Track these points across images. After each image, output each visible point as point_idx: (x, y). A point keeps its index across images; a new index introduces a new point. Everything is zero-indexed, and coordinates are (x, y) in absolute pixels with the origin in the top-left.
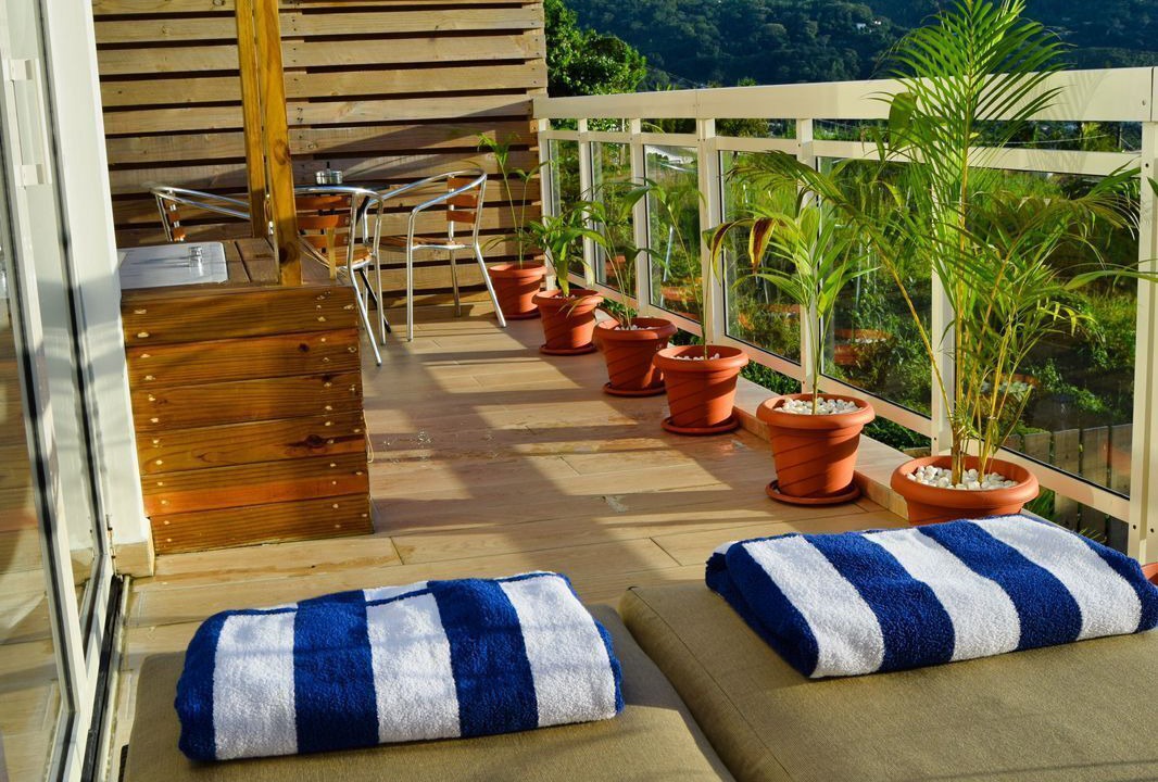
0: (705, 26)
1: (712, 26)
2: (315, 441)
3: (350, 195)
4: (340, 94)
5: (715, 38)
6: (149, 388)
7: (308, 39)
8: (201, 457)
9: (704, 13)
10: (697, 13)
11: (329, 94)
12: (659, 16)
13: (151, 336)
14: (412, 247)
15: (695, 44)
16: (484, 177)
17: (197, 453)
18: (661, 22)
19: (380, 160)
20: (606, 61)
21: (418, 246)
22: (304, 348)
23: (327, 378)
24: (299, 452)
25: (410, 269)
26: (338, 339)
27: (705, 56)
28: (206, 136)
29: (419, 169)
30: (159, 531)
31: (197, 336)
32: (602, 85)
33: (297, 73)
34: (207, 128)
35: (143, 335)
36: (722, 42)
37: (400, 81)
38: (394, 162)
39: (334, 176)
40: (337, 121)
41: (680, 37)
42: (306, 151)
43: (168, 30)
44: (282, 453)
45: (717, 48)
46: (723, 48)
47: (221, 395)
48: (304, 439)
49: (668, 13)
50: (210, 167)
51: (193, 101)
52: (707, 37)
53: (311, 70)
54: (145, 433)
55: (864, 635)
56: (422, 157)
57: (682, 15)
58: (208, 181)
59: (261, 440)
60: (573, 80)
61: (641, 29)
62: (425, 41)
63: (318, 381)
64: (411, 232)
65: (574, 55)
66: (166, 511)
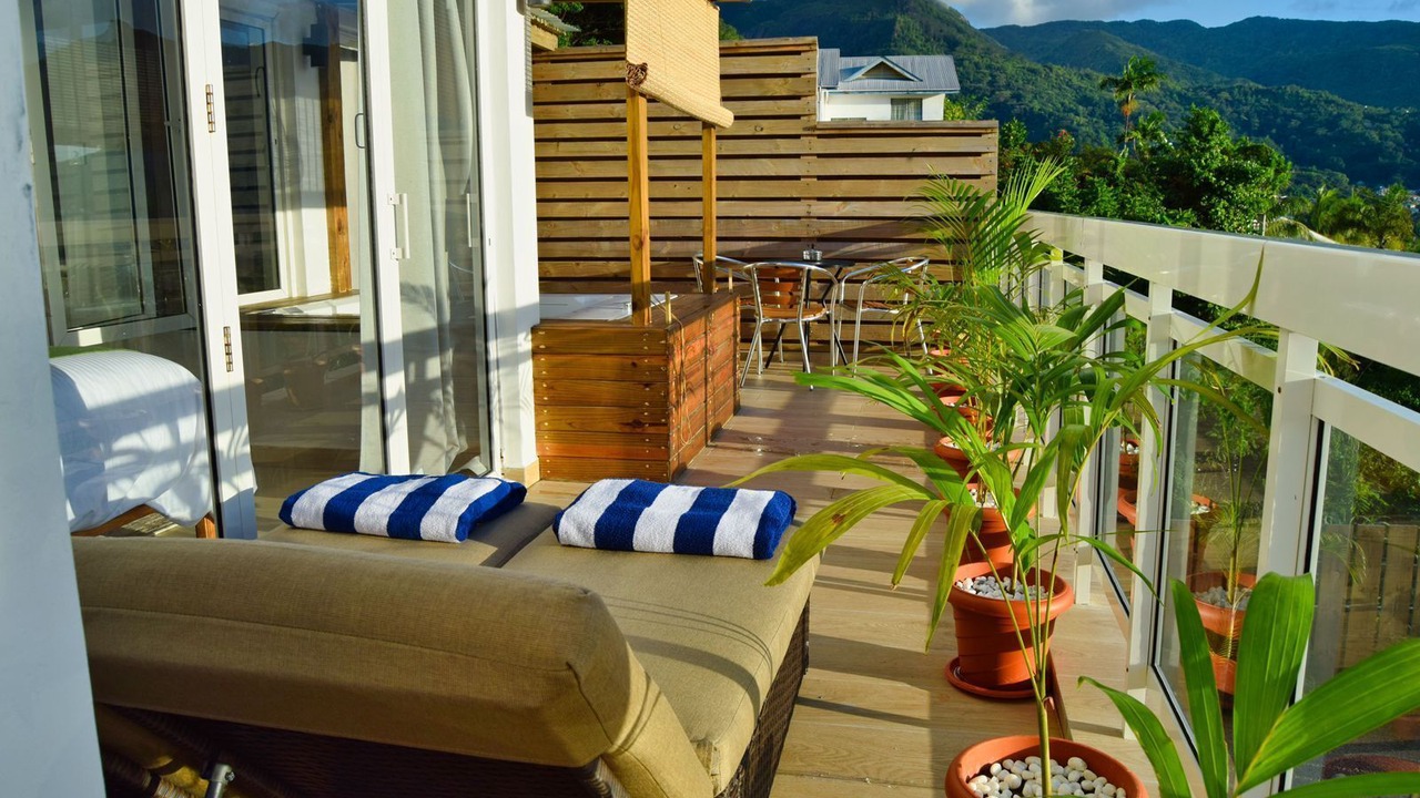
0: (1390, 133)
1: (1397, 134)
2: (638, 423)
3: (802, 269)
4: (839, 196)
5: (1398, 144)
6: (544, 380)
7: (819, 156)
8: (570, 424)
9: (1388, 122)
10: (1383, 122)
11: (831, 196)
12: (1345, 124)
13: (547, 348)
14: (861, 310)
15: (1377, 150)
16: (926, 262)
17: (569, 421)
18: (1346, 129)
19: (864, 244)
20: (1251, 165)
21: (867, 309)
22: (634, 364)
23: (647, 385)
24: (627, 429)
25: (858, 325)
26: (655, 361)
27: (1387, 161)
28: (743, 221)
29: (891, 253)
30: (543, 466)
31: (573, 351)
32: (1245, 185)
33: (810, 179)
34: (744, 215)
35: (542, 347)
36: (1405, 149)
37: (883, 188)
38: (875, 246)
39: (815, 254)
40: (835, 215)
41: (1364, 143)
42: (811, 235)
43: (723, 148)
44: (617, 428)
45: (1401, 155)
46: (1407, 154)
47: (585, 387)
48: (630, 421)
49: (1354, 122)
50: (744, 243)
51: (736, 196)
52: (1391, 143)
53: (820, 178)
54: (539, 404)
55: (584, 526)
56: (895, 244)
57: (1368, 123)
58: (742, 252)
59: (605, 419)
60: (1218, 180)
61: (1326, 135)
62: (904, 159)
63: (642, 386)
64: (861, 299)
65: (1223, 160)
66: (548, 454)
